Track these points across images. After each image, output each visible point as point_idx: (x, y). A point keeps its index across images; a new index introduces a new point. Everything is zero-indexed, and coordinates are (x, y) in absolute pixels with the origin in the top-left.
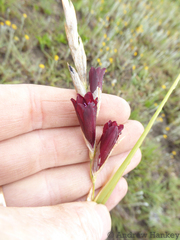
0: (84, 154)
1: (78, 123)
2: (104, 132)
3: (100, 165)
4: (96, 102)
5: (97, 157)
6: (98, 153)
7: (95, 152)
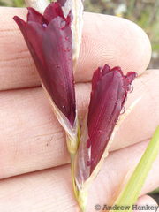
0: (57, 145)
1: (38, 79)
2: (94, 88)
3: (92, 165)
4: (68, 20)
5: (83, 145)
6: (86, 137)
7: (79, 136)
